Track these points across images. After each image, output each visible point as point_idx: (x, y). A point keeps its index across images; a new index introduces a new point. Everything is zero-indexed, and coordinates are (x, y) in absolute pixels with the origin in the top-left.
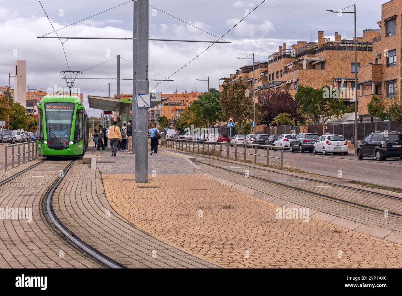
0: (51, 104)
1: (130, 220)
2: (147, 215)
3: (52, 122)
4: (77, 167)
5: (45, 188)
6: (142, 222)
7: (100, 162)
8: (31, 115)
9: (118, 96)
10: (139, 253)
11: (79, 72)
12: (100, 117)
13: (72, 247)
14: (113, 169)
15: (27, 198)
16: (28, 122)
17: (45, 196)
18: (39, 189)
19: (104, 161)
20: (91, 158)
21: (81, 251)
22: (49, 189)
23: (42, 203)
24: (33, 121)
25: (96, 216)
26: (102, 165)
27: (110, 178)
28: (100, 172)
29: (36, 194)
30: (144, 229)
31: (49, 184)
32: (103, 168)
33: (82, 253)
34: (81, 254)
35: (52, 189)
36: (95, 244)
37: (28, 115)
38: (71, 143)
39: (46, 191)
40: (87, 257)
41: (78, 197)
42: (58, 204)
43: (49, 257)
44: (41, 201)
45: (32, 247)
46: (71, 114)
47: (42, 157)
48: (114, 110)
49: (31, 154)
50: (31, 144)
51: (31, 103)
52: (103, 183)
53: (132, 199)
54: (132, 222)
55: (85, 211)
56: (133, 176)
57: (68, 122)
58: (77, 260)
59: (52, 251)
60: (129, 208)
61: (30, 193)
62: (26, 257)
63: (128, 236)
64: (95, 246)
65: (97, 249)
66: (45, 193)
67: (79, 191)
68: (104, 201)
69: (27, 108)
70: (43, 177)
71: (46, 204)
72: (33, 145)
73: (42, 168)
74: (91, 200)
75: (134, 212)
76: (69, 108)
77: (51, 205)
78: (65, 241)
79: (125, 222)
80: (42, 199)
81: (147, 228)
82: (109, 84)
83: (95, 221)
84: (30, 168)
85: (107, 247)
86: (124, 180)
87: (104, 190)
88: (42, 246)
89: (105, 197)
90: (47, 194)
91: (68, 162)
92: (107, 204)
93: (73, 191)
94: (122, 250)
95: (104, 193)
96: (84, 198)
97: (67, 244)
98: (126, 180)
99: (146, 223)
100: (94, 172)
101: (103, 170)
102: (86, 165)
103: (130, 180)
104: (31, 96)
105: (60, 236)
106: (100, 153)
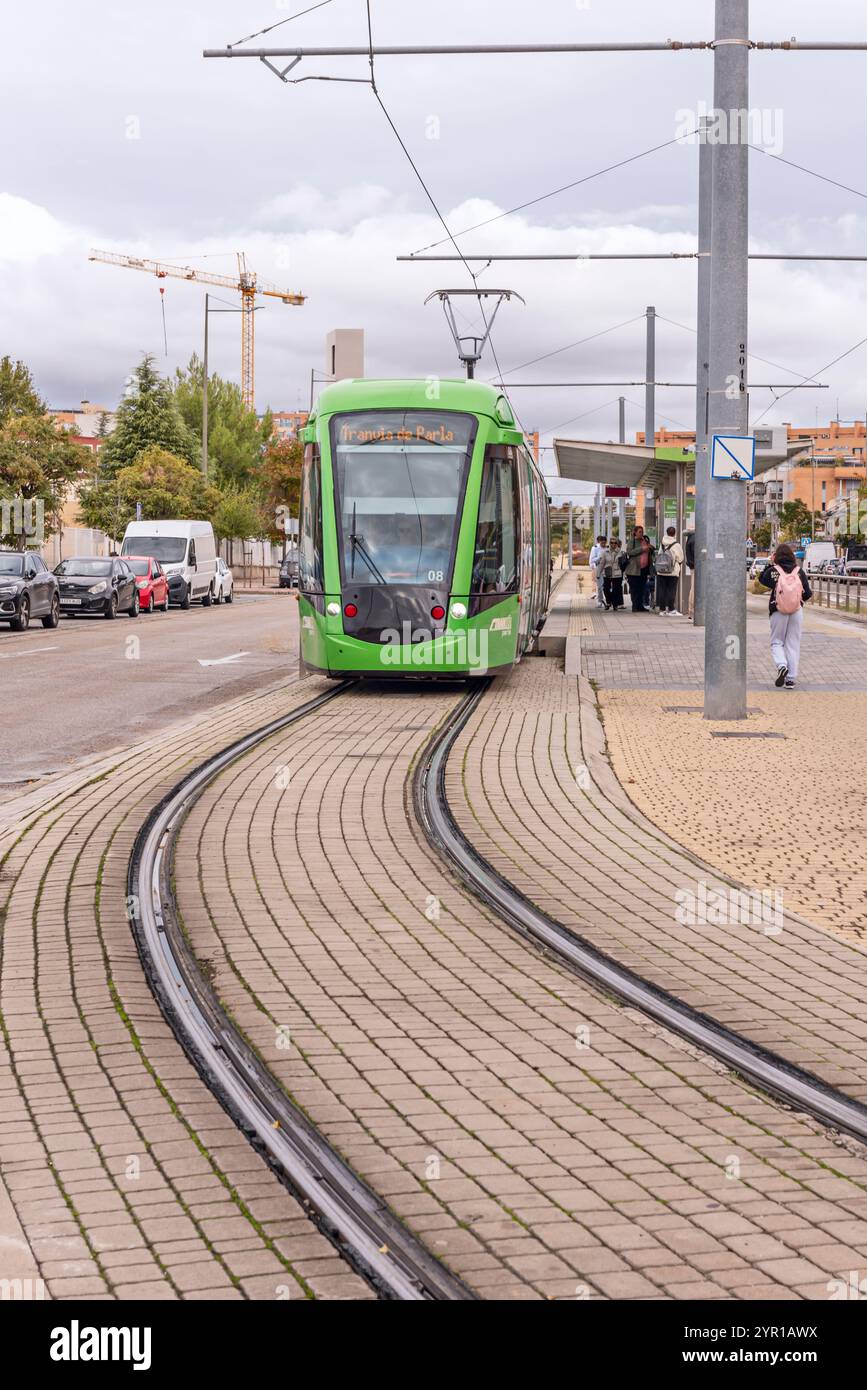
1: (687, 841)
2: (744, 827)
5: (424, 734)
6: (727, 849)
7: (593, 652)
9: (650, 437)
10: (716, 953)
12: (593, 504)
13: (507, 929)
14: (635, 675)
15: (367, 764)
17: (422, 759)
18: (405, 736)
19: (604, 647)
20: (565, 638)
21: (536, 940)
22: (433, 739)
23: (414, 782)
25: (582, 826)
26: (600, 659)
27: (624, 703)
28: (593, 683)
29: (396, 753)
30: (733, 872)
31: (435, 722)
32: (601, 668)
33: (537, 947)
34: (535, 952)
35: (444, 736)
36: (576, 919)
39: (426, 744)
40: (555, 962)
41: (525, 764)
42: (464, 785)
43: (434, 960)
44: (411, 776)
45: (385, 924)
48: (637, 485)
52: (601, 719)
53: (695, 774)
54: (696, 848)
55: (545, 810)
56: (698, 698)
58: (521, 972)
59: (445, 940)
60: (686, 800)
61: (377, 750)
62: (364, 955)
64: (579, 926)
65: (585, 937)
66: (422, 750)
67: (525, 747)
68: (606, 778)
71: (425, 787)
74: (564, 774)
75: (702, 815)
77: (441, 787)
78: (483, 908)
79: (672, 850)
80: (413, 769)
81: (744, 869)
82: (622, 401)
83: (579, 844)
85: (617, 929)
86: (670, 709)
87: (606, 743)
89: (610, 764)
90: (429, 753)
92: (615, 788)
93: (509, 746)
94: (668, 943)
95: (607, 753)
96: (544, 768)
97: (490, 916)
98: (675, 709)
99: (739, 852)
100: (573, 682)
101: (603, 677)
102: (549, 660)
103: (689, 710)
105: (470, 892)
106: (595, 622)
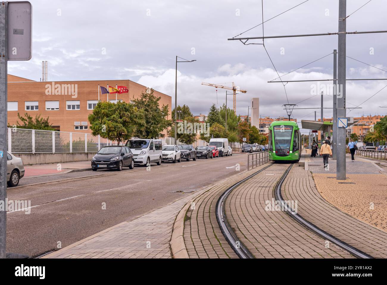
0: (277, 127)
1: (335, 205)
2: (348, 203)
3: (278, 138)
4: (295, 168)
5: (275, 182)
6: (344, 207)
7: (311, 165)
8: (262, 134)
9: (322, 119)
10: (345, 229)
11: (295, 105)
12: (309, 134)
13: (297, 223)
14: (320, 170)
15: (264, 188)
16: (261, 138)
17: (275, 188)
18: (271, 183)
19: (313, 164)
20: (304, 163)
21: (304, 225)
22: (277, 183)
23: (274, 192)
24: (264, 138)
25: (312, 202)
26: (312, 167)
27: (318, 176)
28: (311, 172)
29: (270, 186)
30: (346, 212)
31: (278, 179)
32: (312, 169)
33: (304, 227)
34: (304, 228)
35: (280, 183)
36: (313, 221)
37: (260, 134)
38: (291, 152)
39: (276, 184)
40: (309, 230)
41: (298, 188)
42: (285, 193)
43: (282, 229)
44: (273, 191)
45: (271, 221)
46: (290, 133)
47: (272, 161)
48: (319, 130)
49: (264, 160)
50: (264, 153)
51: (262, 126)
52: (314, 179)
53: (335, 191)
54: (337, 207)
55: (303, 198)
56: (335, 175)
57: (289, 138)
58: (302, 232)
59: (284, 225)
60: (334, 197)
61: (266, 185)
62: (267, 228)
63: (336, 217)
64: (313, 222)
65: (315, 225)
66: (275, 185)
67: (298, 185)
68: (316, 192)
69: (260, 129)
70: (273, 175)
71: (277, 193)
72: (265, 154)
73: (272, 169)
74: (307, 191)
75: (338, 200)
76: (290, 129)
77: (280, 193)
78: (292, 218)
79: (332, 207)
80: (274, 189)
81: (348, 211)
82: (315, 112)
83: (311, 205)
84: (264, 169)
85: (322, 223)
86: (329, 178)
87: (315, 184)
88: (278, 221)
89: (316, 189)
90: (277, 186)
91: (289, 165)
92: (318, 194)
93: (294, 185)
94: (333, 226)
95: (315, 187)
96: (302, 190)
97: (293, 220)
98: (330, 178)
99: (347, 208)
100: (307, 172)
101: (313, 171)
102: (301, 167)
103: (333, 178)
104: (262, 121)
105: (289, 215)
106: (310, 159)
